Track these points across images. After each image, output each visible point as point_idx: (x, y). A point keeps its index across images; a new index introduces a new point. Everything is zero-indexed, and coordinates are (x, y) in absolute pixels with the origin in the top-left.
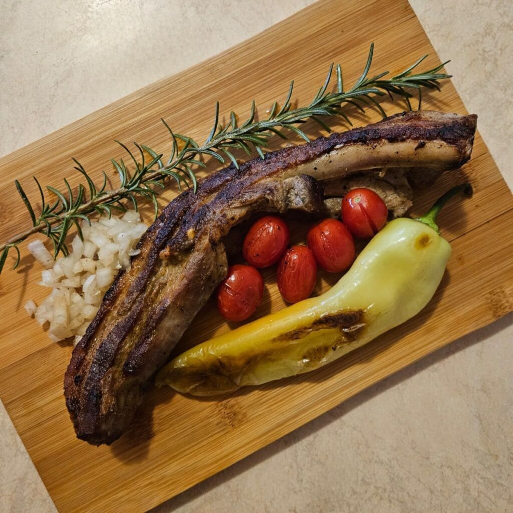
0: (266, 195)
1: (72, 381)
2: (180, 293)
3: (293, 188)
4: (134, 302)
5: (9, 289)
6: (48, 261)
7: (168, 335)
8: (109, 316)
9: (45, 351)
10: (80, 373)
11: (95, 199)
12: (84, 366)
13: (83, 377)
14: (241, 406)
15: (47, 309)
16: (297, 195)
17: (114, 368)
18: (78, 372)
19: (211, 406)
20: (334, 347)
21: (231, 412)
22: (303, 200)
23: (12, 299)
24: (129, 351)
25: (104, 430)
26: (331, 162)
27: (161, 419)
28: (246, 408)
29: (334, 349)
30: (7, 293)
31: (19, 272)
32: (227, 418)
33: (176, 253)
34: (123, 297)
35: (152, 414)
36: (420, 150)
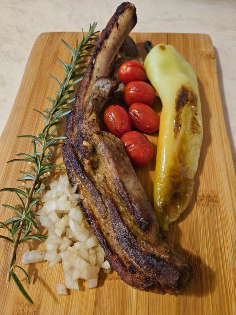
0: (93, 98)
1: (131, 275)
2: (116, 167)
3: (99, 88)
4: (104, 203)
5: (39, 299)
6: (41, 254)
7: (137, 191)
8: (102, 227)
9: (97, 301)
10: (128, 266)
11: (28, 196)
12: (125, 260)
13: (132, 264)
14: (205, 191)
15: (70, 275)
16: (103, 87)
17: (139, 238)
18: (126, 267)
19: (196, 207)
20: (195, 114)
21: (207, 198)
22: (108, 83)
23: (47, 301)
24: (132, 223)
25: (181, 266)
26: (98, 69)
27: (190, 245)
28: (208, 188)
29: (196, 114)
30: (41, 302)
31: (34, 282)
32: (209, 203)
33: (91, 158)
34: (96, 210)
35: (184, 250)
36: (119, 27)
